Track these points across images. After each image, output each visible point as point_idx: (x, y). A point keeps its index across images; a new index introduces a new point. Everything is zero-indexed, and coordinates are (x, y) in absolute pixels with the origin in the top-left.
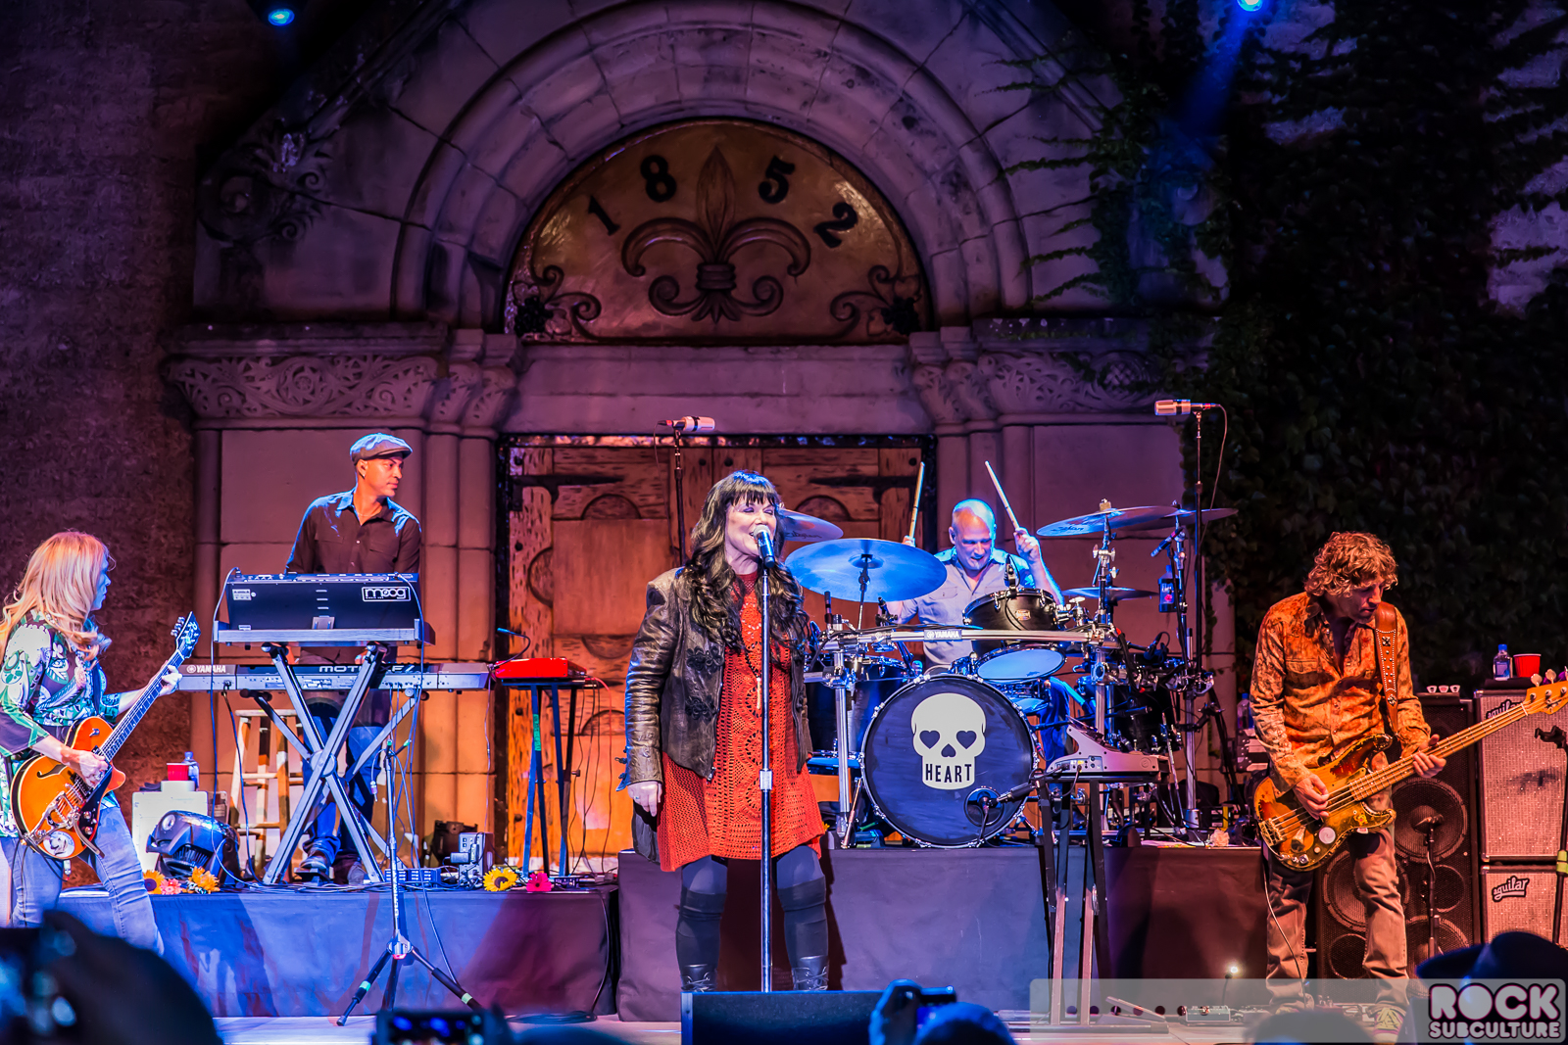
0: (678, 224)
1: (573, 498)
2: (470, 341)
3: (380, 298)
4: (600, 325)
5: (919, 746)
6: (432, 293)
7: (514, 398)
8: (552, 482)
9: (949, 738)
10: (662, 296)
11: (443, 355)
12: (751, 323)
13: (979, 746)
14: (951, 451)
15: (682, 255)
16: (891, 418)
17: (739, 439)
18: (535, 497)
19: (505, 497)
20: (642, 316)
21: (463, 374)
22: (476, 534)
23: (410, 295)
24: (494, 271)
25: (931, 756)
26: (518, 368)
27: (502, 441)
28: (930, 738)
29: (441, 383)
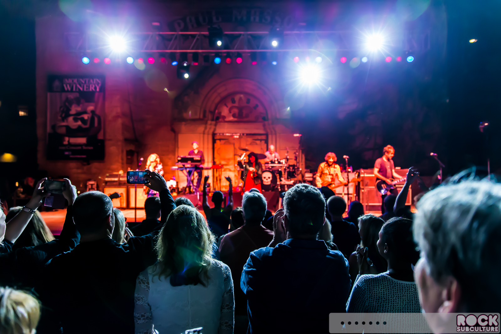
0: (235, 107)
1: (223, 142)
2: (209, 122)
3: (197, 117)
4: (227, 119)
5: (263, 179)
6: (204, 116)
7: (215, 130)
8: (220, 140)
9: (267, 178)
10: (234, 116)
11: (206, 123)
12: (246, 119)
13: (271, 179)
14: (270, 137)
15: (236, 111)
16: (261, 132)
17: (243, 134)
18: (218, 142)
19: (214, 141)
20: (231, 118)
21: (208, 126)
22: (210, 146)
23: (201, 117)
24: (213, 113)
25: (265, 180)
26: (216, 125)
27: (214, 135)
28: (265, 178)
29: (206, 128)
